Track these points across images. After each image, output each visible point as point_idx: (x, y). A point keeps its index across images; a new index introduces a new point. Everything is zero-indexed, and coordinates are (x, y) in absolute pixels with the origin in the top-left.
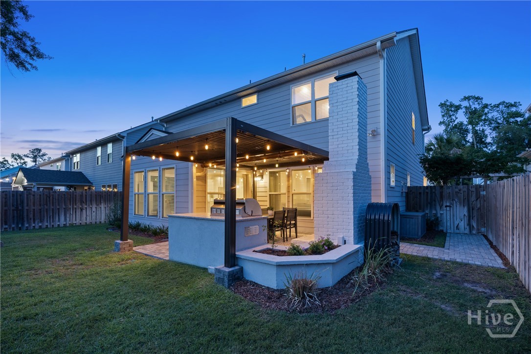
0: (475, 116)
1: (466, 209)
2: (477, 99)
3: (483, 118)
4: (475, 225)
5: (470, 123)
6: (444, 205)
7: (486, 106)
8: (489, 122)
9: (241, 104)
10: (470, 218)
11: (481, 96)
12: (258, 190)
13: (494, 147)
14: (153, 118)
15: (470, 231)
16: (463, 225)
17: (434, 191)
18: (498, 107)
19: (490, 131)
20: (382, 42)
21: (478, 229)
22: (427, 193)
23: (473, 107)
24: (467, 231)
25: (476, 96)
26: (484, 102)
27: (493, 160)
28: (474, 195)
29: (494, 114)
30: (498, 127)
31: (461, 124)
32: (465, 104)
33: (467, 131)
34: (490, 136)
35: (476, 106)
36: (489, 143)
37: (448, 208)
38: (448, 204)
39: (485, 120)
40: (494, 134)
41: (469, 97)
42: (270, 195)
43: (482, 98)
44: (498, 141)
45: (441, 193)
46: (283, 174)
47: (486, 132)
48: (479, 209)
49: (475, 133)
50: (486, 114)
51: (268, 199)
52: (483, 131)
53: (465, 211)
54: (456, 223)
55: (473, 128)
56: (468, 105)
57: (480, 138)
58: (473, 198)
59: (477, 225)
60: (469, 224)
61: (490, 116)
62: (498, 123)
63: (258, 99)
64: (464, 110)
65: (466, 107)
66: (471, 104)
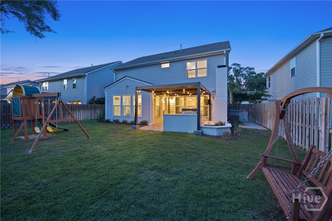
0: (237, 72)
1: (247, 112)
2: (238, 65)
3: (241, 73)
4: (250, 118)
5: (235, 75)
6: (240, 111)
7: (242, 68)
8: (243, 75)
9: (161, 67)
10: (249, 116)
11: (240, 64)
12: (170, 104)
13: (244, 87)
14: (92, 65)
15: (249, 121)
16: (246, 118)
17: (236, 106)
18: (246, 69)
19: (243, 79)
20: (226, 51)
21: (251, 120)
22: (234, 107)
23: (236, 68)
24: (248, 121)
25: (238, 64)
26: (241, 67)
27: (257, 95)
28: (250, 107)
29: (244, 72)
30: (246, 78)
31: (232, 75)
32: (233, 67)
33: (234, 79)
34: (243, 81)
35: (238, 68)
36: (242, 85)
37: (241, 112)
38: (241, 111)
39: (241, 74)
40: (244, 81)
41: (235, 64)
42: (176, 107)
43: (240, 65)
44: (246, 84)
45: (239, 107)
46: (182, 98)
47: (242, 80)
48: (252, 112)
49: (237, 80)
50: (242, 72)
51: (175, 108)
52: (240, 79)
53: (247, 113)
54: (244, 118)
55: (236, 78)
56: (235, 67)
57: (239, 82)
58: (250, 109)
59: (251, 118)
60: (248, 118)
61: (243, 73)
62: (246, 76)
63: (170, 65)
64: (233, 69)
65: (234, 68)
66: (236, 67)
